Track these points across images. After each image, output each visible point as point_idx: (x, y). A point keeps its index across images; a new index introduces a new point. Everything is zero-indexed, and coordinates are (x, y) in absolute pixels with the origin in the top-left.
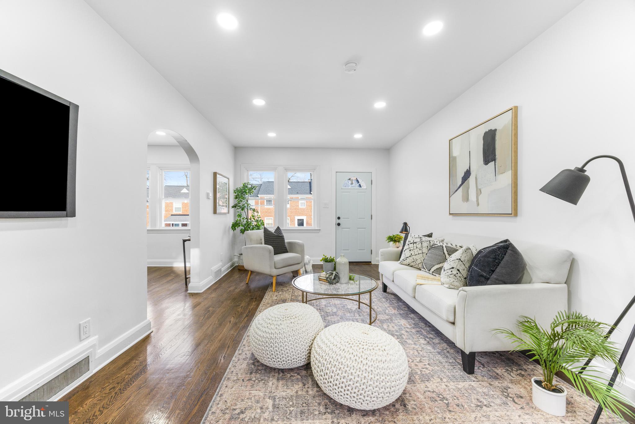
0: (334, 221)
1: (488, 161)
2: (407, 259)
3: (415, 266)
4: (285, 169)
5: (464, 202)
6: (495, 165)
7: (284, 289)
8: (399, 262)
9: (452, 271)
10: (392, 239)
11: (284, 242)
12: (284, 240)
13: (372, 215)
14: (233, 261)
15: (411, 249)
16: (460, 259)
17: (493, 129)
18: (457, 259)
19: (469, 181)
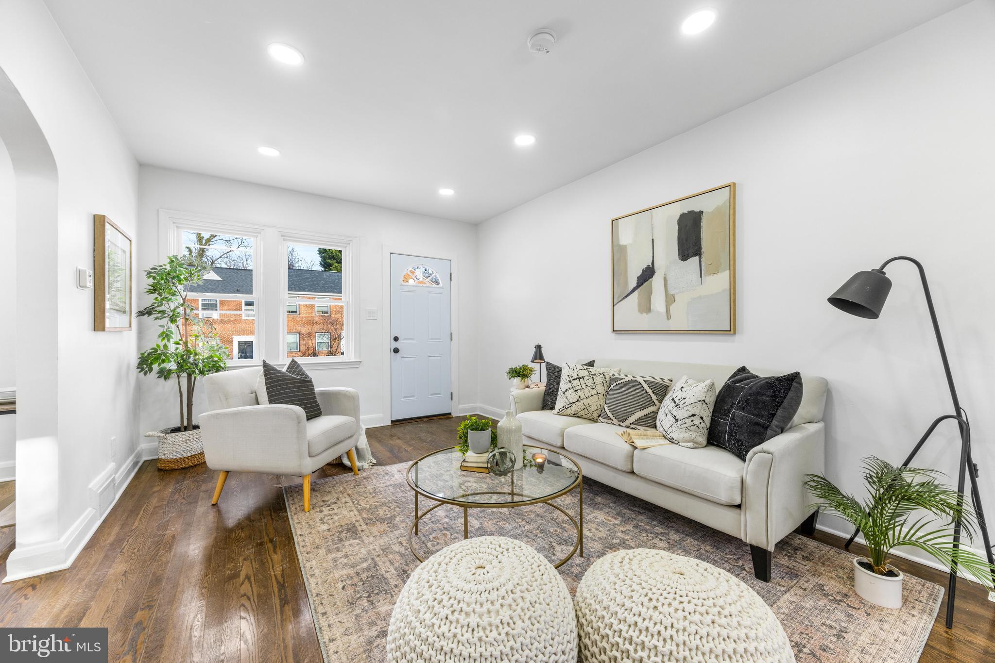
0: (388, 345)
1: (688, 255)
2: (573, 405)
3: (586, 417)
4: (282, 236)
5: (642, 313)
6: (700, 261)
7: (326, 498)
8: (555, 411)
9: (692, 421)
10: (519, 373)
11: (314, 393)
12: (313, 389)
13: (451, 334)
14: (136, 451)
15: (577, 388)
16: (704, 401)
17: (697, 210)
18: (699, 401)
19: (651, 282)
